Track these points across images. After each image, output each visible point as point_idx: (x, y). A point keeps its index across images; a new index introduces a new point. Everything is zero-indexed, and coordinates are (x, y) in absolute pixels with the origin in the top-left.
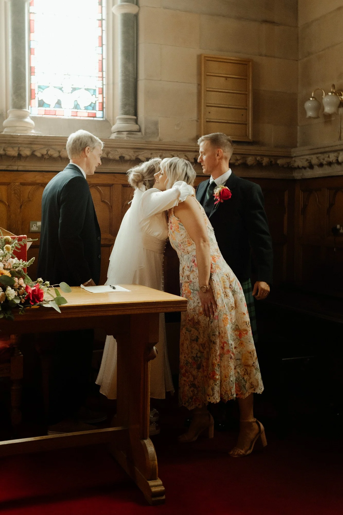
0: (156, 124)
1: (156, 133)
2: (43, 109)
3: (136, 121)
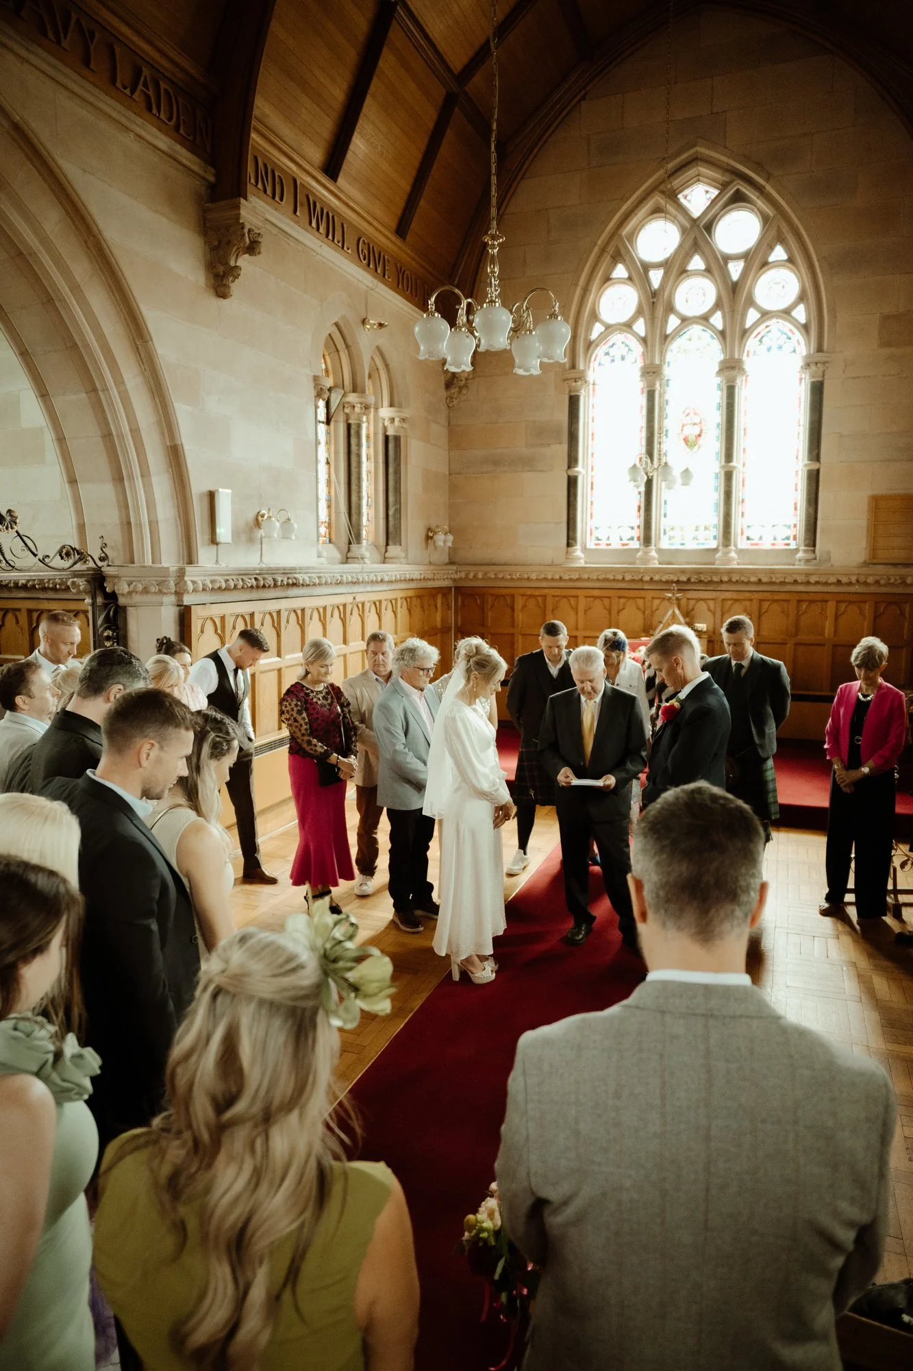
0: (829, 553)
1: (829, 560)
2: (749, 542)
3: (814, 552)
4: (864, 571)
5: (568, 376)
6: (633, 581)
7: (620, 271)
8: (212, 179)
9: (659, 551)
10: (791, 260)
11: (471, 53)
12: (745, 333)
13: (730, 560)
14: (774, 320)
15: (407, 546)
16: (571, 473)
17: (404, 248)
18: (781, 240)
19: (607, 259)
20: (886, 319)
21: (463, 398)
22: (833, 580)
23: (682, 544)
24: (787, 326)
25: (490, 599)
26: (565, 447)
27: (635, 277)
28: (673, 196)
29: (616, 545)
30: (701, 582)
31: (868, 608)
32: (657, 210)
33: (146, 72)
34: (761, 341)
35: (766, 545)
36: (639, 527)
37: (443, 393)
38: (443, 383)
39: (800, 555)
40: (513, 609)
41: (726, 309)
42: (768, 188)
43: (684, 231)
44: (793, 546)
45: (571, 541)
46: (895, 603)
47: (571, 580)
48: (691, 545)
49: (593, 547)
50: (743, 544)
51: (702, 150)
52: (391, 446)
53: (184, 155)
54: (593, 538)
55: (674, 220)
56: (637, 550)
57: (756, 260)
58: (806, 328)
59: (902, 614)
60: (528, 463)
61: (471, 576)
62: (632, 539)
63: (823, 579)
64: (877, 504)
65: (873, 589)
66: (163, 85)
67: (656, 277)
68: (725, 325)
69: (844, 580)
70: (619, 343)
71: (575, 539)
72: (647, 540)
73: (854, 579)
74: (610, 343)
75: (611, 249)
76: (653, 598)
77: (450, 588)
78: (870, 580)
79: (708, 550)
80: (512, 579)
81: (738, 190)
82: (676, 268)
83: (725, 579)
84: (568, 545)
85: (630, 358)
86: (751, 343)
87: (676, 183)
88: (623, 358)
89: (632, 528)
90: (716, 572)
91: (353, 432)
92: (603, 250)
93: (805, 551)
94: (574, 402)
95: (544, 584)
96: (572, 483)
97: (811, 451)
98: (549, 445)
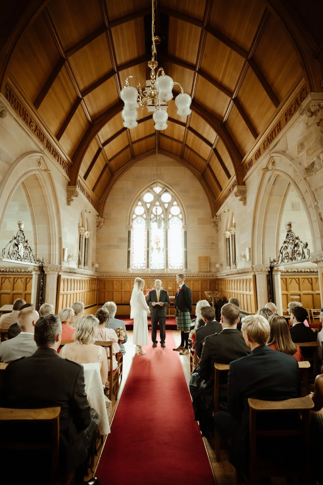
1: (191, 271)
2: (172, 267)
3: (187, 269)
4: (198, 273)
5: (128, 226)
6: (145, 276)
7: (140, 203)
8: (70, 181)
9: (150, 269)
10: (178, 205)
11: (112, 157)
12: (169, 219)
13: (168, 271)
14: (175, 217)
15: (89, 267)
16: (129, 250)
17: (93, 194)
18: (176, 201)
19: (137, 200)
20: (199, 219)
21: (101, 230)
22: (192, 276)
23: (156, 268)
24: (177, 218)
25: (107, 282)
26: (127, 243)
27: (144, 205)
28: (152, 189)
29: (139, 268)
30: (162, 276)
31: (200, 282)
32: (149, 191)
33: (64, 162)
34: (172, 221)
35: (176, 268)
36: (145, 263)
37: (96, 228)
38: (96, 225)
39: (184, 270)
40: (113, 284)
41: (165, 214)
42: (173, 190)
43: (155, 196)
44: (182, 268)
45: (128, 266)
46: (206, 281)
47: (129, 276)
48: (158, 268)
49: (133, 268)
50: (170, 268)
51: (158, 180)
52: (87, 241)
53: (67, 177)
54: (133, 266)
55: (152, 194)
56: (145, 269)
57: (170, 204)
58: (182, 219)
59: (207, 283)
60: (118, 247)
61: (102, 275)
62: (143, 266)
63: (190, 276)
64: (200, 258)
65: (201, 278)
66: (66, 164)
67: (148, 206)
68: (164, 217)
69: (194, 276)
70: (140, 219)
71: (129, 266)
72: (148, 266)
73: (196, 275)
74: (137, 219)
75: (138, 198)
76: (150, 281)
77: (96, 279)
78: (200, 276)
79: (162, 269)
80: (113, 276)
81: (166, 190)
82: (153, 204)
83: (167, 276)
84: (128, 268)
85: (142, 223)
86: (170, 222)
87: (153, 186)
88: (141, 223)
89: (143, 264)
90: (165, 274)
91: (81, 237)
92: (136, 199)
93: (185, 269)
94: (129, 233)
95: (122, 278)
96: (129, 252)
97: (185, 246)
98: (123, 243)
